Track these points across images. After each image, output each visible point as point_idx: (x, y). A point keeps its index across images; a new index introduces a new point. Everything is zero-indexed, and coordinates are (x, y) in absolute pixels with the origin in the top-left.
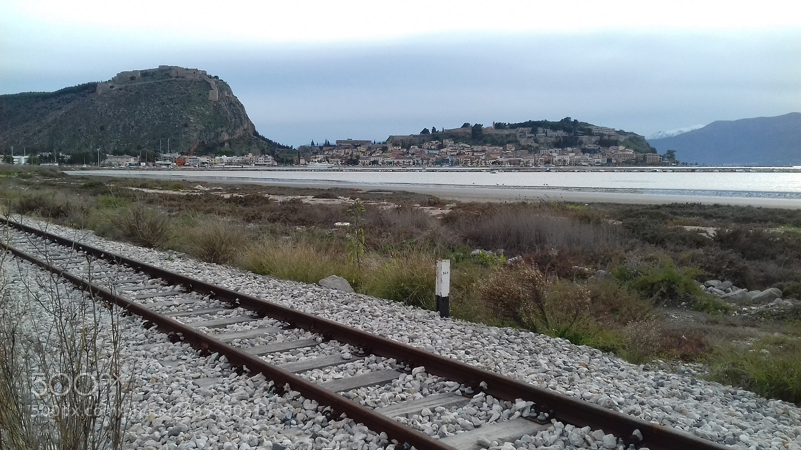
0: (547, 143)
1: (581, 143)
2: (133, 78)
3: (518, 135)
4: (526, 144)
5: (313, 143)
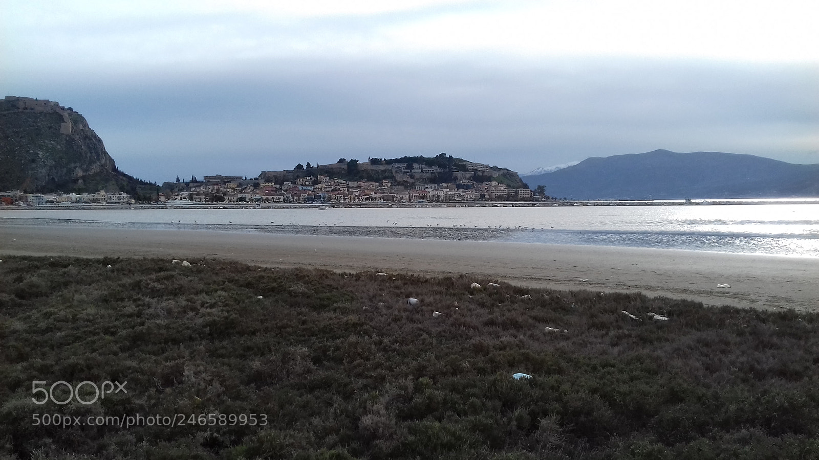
0: (423, 179)
1: (456, 178)
3: (394, 171)
4: (401, 180)
5: (178, 180)
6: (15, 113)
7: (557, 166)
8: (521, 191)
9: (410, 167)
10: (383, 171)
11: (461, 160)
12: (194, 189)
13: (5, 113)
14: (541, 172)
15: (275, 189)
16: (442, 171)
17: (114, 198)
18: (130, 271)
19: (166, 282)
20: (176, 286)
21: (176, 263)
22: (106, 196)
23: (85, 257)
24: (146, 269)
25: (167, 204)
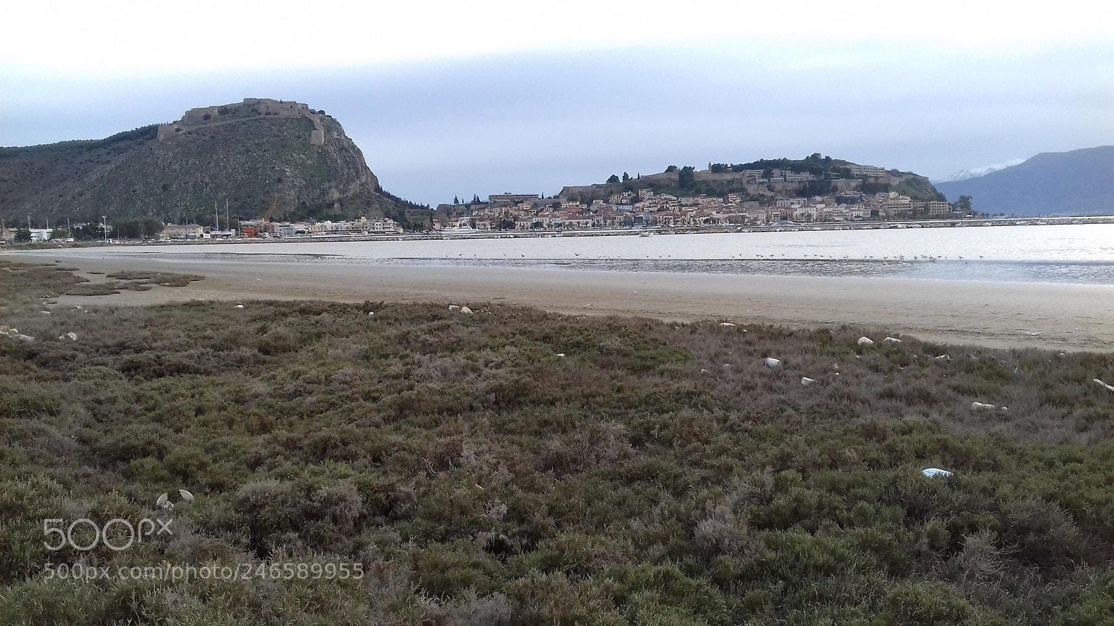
0: (787, 191)
1: (835, 189)
2: (207, 117)
3: (744, 181)
4: (756, 193)
5: (456, 201)
6: (256, 120)
7: (989, 167)
8: (934, 204)
9: (768, 175)
10: (728, 182)
11: (844, 163)
12: (476, 212)
13: (243, 120)
14: (964, 176)
15: (581, 210)
16: (815, 178)
17: (378, 227)
18: (396, 319)
19: (440, 333)
20: (453, 339)
21: (453, 309)
22: (368, 225)
23: (342, 302)
24: (416, 317)
25: (443, 232)
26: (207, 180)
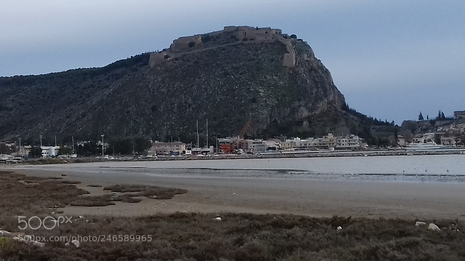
2: (192, 45)
5: (421, 117)
6: (234, 46)
12: (441, 128)
13: (224, 46)
17: (344, 143)
18: (364, 235)
19: (408, 250)
20: (422, 257)
21: (420, 225)
22: (335, 141)
23: (312, 216)
24: (384, 233)
25: (407, 148)
26: (190, 101)
